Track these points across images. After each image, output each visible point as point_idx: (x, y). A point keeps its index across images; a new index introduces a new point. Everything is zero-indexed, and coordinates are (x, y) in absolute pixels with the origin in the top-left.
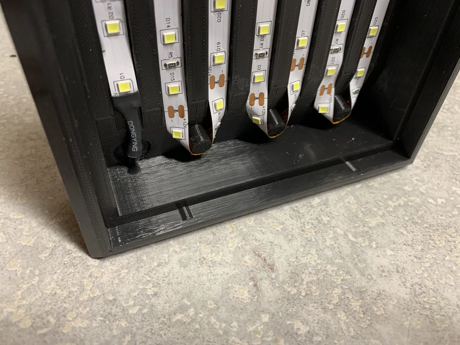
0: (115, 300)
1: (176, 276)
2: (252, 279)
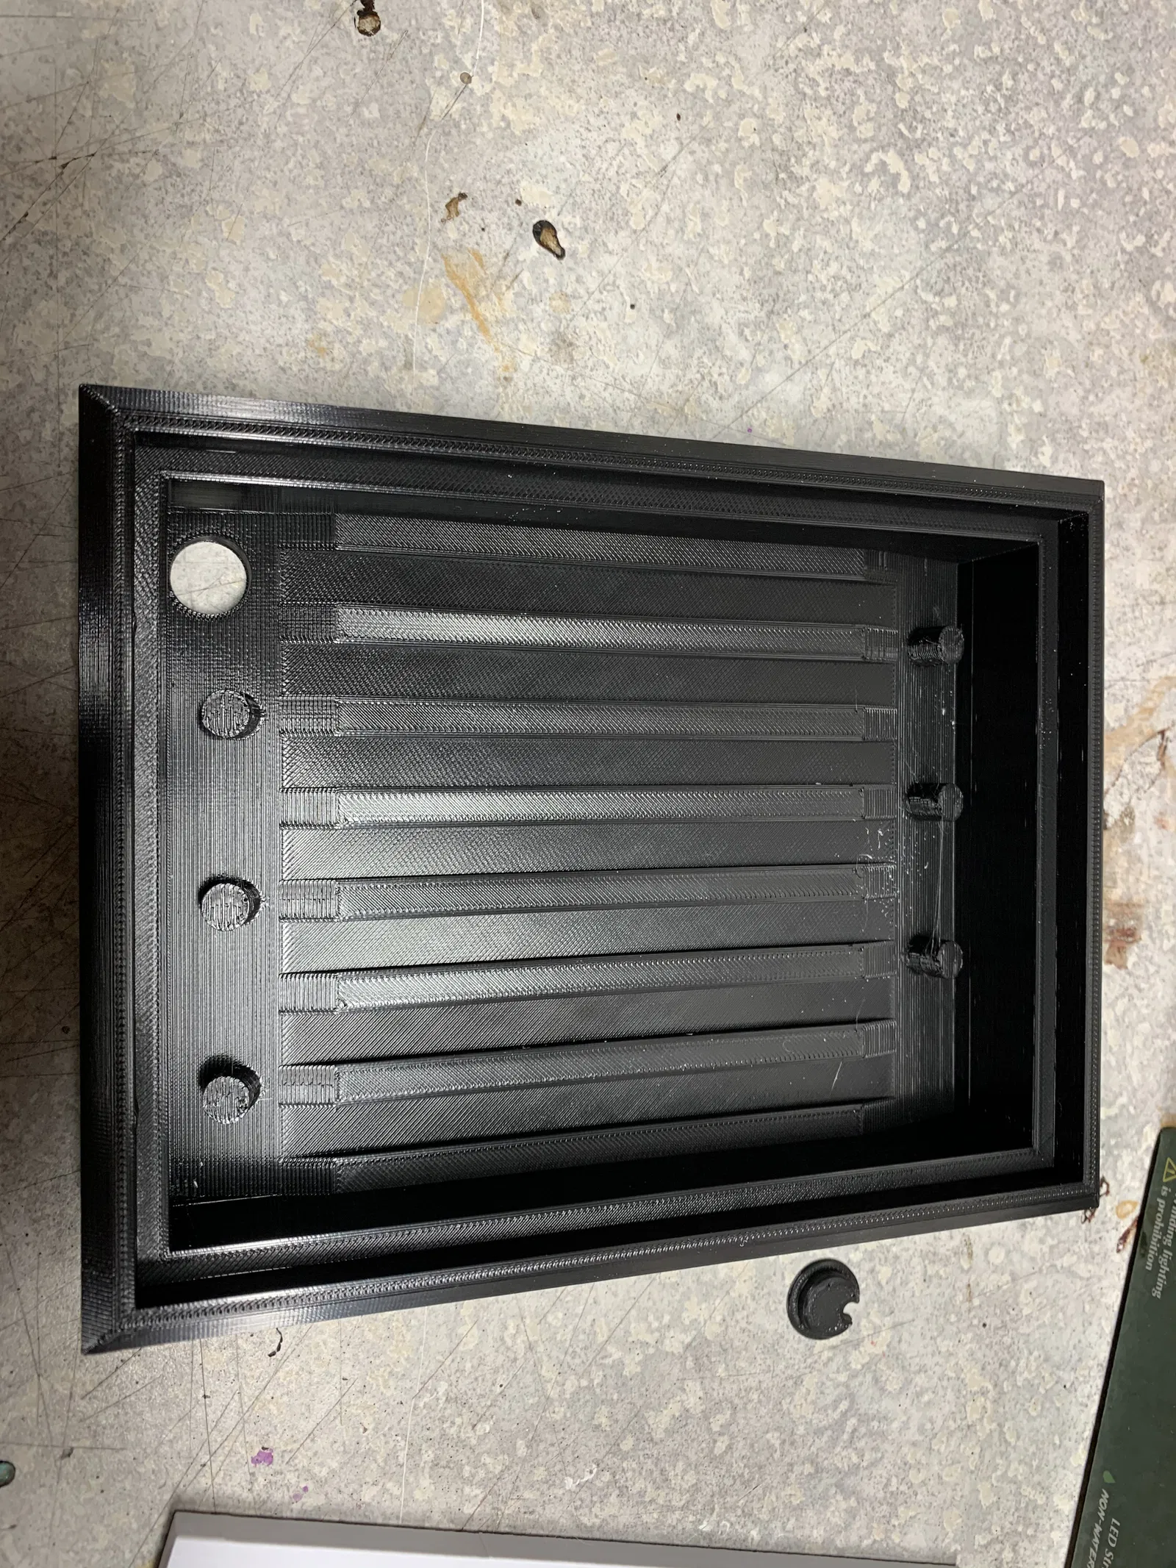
0: (974, 198)
1: (1036, 263)
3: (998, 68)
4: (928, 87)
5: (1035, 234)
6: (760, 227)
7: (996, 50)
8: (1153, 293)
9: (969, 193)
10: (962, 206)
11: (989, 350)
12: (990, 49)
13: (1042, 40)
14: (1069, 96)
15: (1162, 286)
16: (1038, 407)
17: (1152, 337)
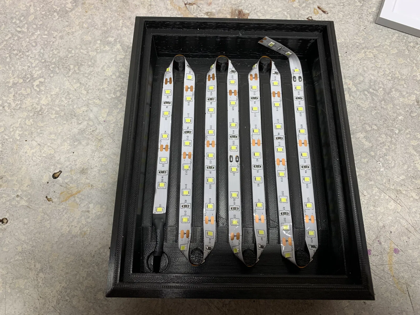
0: (45, 61)
1: (62, 43)
3: (12, 55)
4: (17, 74)
5: (54, 44)
6: (53, 119)
7: (8, 55)
8: (69, 10)
9: (44, 62)
10: (47, 64)
11: (84, 56)
12: (7, 57)
13: (5, 43)
14: (19, 35)
15: (67, 7)
16: (99, 42)
17: (81, 10)
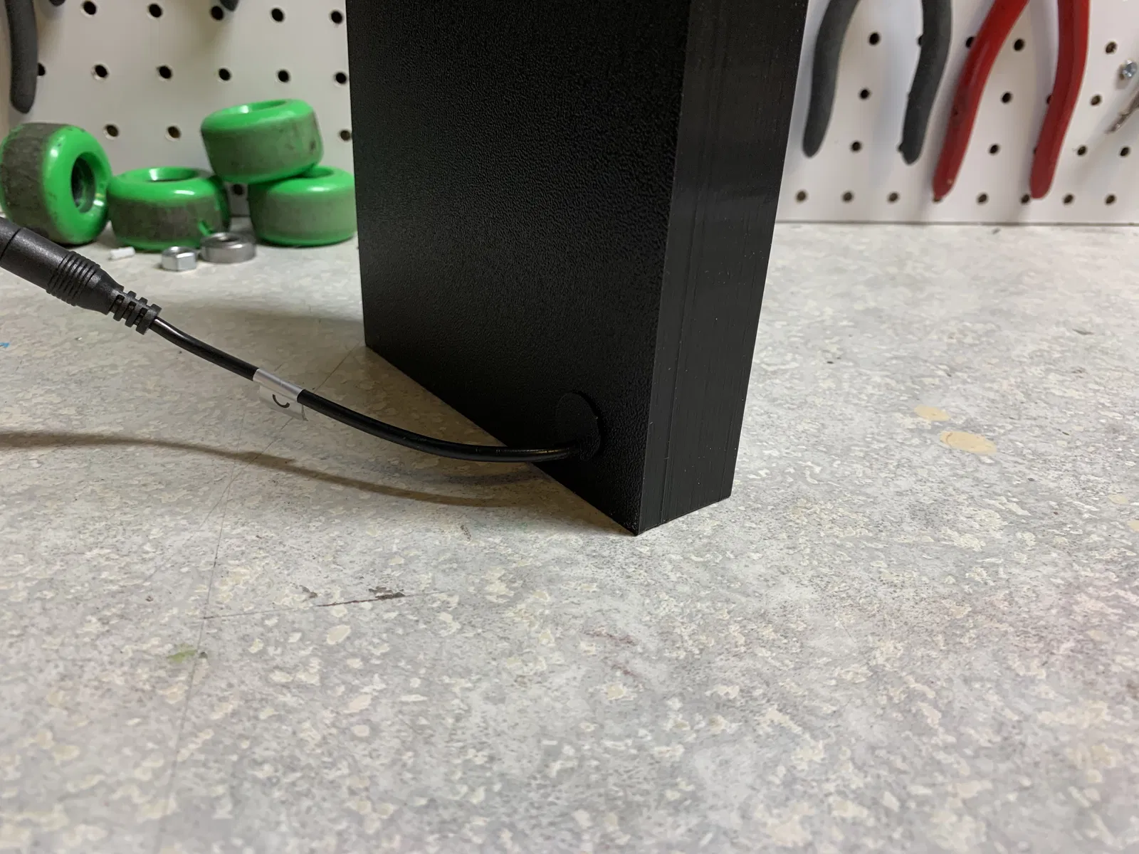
2: (615, 667)
